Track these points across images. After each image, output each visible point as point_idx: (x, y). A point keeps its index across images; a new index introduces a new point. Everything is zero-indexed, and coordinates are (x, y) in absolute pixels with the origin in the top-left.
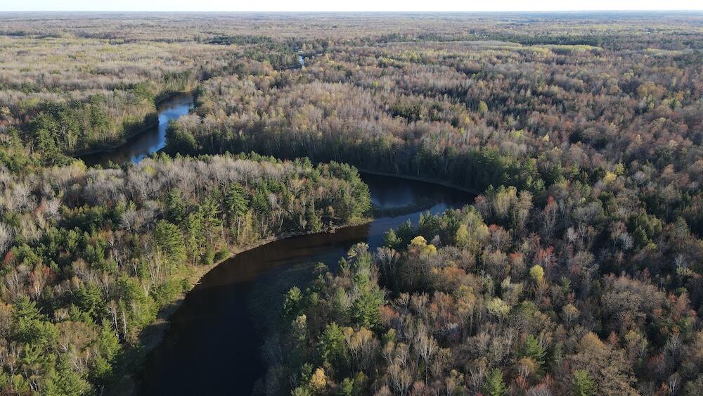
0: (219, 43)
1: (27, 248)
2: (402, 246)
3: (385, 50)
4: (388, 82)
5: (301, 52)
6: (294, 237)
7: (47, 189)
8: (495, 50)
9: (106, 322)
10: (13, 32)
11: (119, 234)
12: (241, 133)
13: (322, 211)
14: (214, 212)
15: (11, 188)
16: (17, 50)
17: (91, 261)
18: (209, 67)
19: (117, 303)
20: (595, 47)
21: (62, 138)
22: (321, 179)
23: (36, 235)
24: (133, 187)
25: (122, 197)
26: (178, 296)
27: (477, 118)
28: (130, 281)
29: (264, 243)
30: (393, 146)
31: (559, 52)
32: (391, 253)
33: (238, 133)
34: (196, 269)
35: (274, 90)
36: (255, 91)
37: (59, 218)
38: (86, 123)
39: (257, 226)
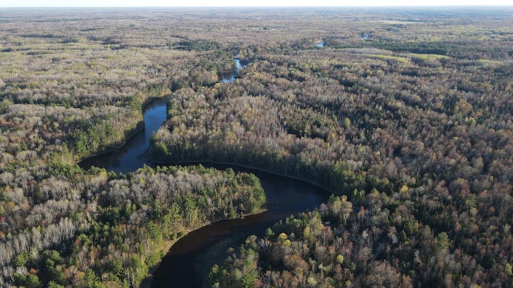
0: (183, 49)
1: (85, 236)
2: (274, 239)
3: (295, 59)
4: (291, 95)
5: (238, 56)
6: (221, 221)
7: (90, 194)
8: (371, 58)
9: (125, 280)
10: (45, 34)
11: (129, 227)
12: (194, 144)
13: (237, 207)
14: (178, 211)
15: (70, 192)
16: (52, 56)
17: (116, 244)
18: (176, 78)
19: (130, 269)
20: (444, 56)
21: (90, 144)
22: (237, 186)
23: (88, 226)
24: (135, 195)
25: (129, 201)
26: (158, 260)
27: (341, 132)
28: (135, 256)
29: (204, 225)
30: (284, 157)
31: (416, 61)
32: (268, 243)
33: (192, 145)
34: (167, 243)
35: (217, 102)
36: (205, 103)
37: (97, 214)
38: (104, 134)
39: (201, 216)
